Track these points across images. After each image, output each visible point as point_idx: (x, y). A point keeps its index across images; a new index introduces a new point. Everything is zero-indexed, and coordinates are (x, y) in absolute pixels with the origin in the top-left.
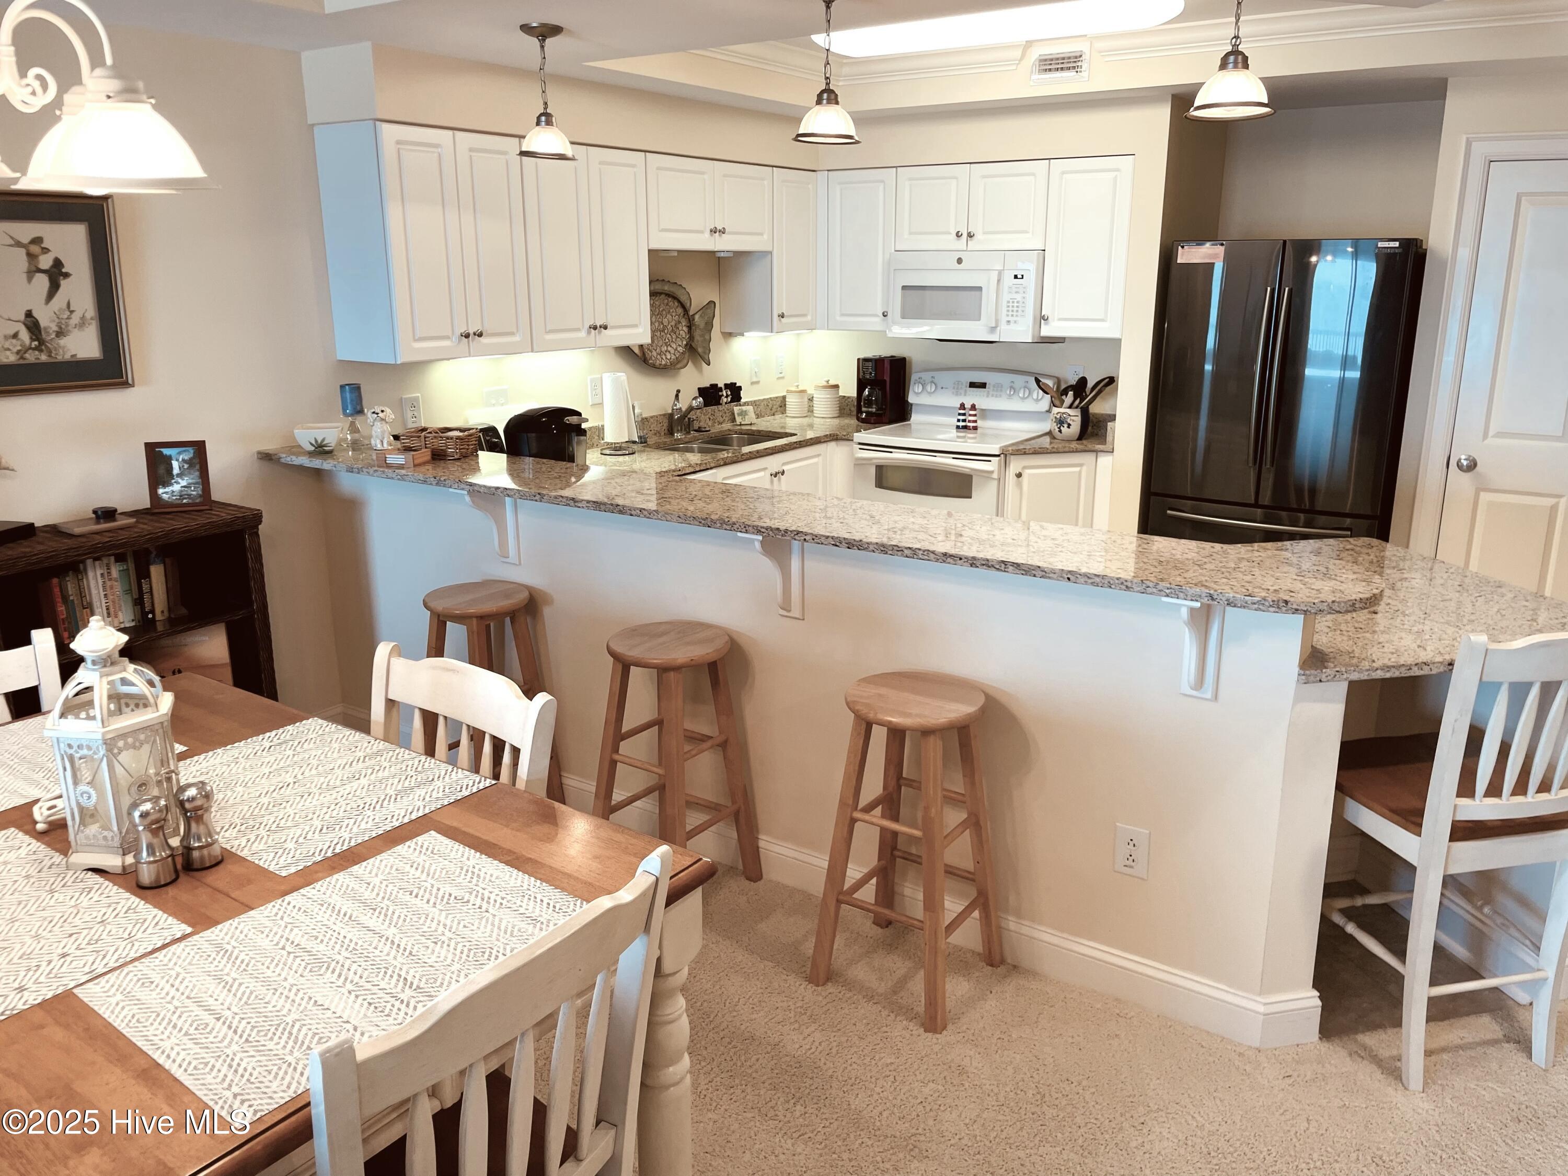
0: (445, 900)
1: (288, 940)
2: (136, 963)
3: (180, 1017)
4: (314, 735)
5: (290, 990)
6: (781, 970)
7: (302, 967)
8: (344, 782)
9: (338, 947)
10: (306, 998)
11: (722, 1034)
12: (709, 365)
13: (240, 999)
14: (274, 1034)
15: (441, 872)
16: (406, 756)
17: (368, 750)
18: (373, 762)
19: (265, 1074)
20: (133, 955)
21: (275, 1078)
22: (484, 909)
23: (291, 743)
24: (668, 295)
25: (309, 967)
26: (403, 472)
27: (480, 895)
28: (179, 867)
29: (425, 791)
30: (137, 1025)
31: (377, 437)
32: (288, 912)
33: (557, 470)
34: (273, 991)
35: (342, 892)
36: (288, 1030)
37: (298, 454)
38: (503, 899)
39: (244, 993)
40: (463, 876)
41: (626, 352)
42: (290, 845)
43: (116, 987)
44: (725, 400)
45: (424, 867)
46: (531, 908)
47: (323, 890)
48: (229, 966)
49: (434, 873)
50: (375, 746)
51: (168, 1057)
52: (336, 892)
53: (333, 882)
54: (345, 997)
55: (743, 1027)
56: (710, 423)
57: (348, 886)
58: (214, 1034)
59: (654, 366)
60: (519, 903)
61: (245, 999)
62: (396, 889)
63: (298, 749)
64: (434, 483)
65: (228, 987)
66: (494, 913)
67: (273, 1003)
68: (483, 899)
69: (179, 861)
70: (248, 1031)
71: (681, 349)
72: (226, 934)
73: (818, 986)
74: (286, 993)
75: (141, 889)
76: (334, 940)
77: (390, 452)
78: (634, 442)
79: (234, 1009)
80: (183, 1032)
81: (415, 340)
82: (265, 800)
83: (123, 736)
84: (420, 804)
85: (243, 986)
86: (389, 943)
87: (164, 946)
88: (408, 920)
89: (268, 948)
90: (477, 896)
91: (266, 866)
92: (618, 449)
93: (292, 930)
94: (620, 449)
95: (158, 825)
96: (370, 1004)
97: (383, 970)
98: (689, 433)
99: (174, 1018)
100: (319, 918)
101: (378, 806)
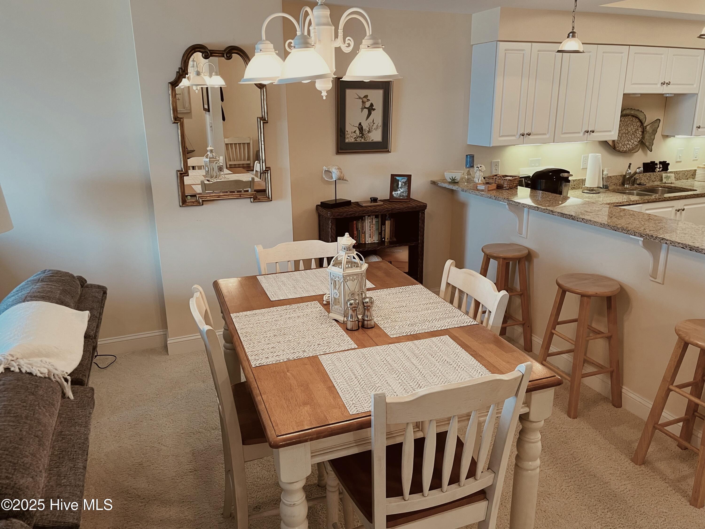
0: (443, 361)
1: (385, 359)
2: (338, 353)
3: (345, 374)
4: (418, 291)
5: (381, 376)
6: (618, 451)
7: (387, 370)
8: (422, 310)
9: (401, 366)
10: (385, 380)
11: (580, 469)
12: (651, 151)
13: (365, 374)
14: (371, 388)
15: (445, 351)
16: (448, 306)
17: (435, 300)
18: (435, 305)
19: (364, 400)
20: (338, 350)
21: (367, 402)
22: (456, 369)
23: (409, 292)
24: (633, 116)
25: (389, 370)
26: (483, 193)
27: (457, 363)
28: (360, 325)
29: (450, 320)
30: (332, 372)
31: (477, 178)
32: (389, 350)
33: (550, 198)
34: (375, 374)
35: (408, 348)
36: (376, 389)
37: (444, 183)
38: (465, 367)
39: (366, 372)
40: (453, 355)
41: (605, 143)
42: (397, 327)
43: (330, 358)
44: (658, 170)
45: (440, 347)
46: (474, 374)
47: (402, 346)
48: (365, 362)
49: (443, 351)
50: (438, 299)
51: (338, 385)
52: (406, 348)
53: (407, 344)
54: (397, 384)
55: (591, 469)
56: (647, 181)
57: (411, 347)
58: (353, 382)
59: (619, 151)
60: (470, 371)
61: (366, 374)
62: (427, 353)
63: (411, 294)
64: (494, 198)
65: (362, 369)
66: (460, 372)
67: (374, 378)
68: (457, 365)
69: (360, 324)
70: (363, 385)
71: (636, 143)
72: (367, 352)
73: (637, 464)
74: (379, 376)
75: (347, 330)
76: (400, 363)
77: (480, 184)
78: (601, 188)
79: (362, 376)
80: (344, 379)
81: (500, 137)
82: (394, 310)
83: (349, 276)
84: (447, 324)
85: (367, 370)
86: (418, 371)
87: (348, 350)
88: (428, 364)
89: (378, 360)
90: (455, 363)
91: (387, 333)
92: (591, 190)
93: (388, 356)
94: (592, 190)
95: (355, 309)
96: (405, 389)
97: (413, 379)
98: (633, 185)
99: (343, 373)
100: (398, 355)
101: (431, 322)
